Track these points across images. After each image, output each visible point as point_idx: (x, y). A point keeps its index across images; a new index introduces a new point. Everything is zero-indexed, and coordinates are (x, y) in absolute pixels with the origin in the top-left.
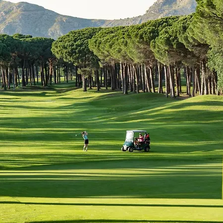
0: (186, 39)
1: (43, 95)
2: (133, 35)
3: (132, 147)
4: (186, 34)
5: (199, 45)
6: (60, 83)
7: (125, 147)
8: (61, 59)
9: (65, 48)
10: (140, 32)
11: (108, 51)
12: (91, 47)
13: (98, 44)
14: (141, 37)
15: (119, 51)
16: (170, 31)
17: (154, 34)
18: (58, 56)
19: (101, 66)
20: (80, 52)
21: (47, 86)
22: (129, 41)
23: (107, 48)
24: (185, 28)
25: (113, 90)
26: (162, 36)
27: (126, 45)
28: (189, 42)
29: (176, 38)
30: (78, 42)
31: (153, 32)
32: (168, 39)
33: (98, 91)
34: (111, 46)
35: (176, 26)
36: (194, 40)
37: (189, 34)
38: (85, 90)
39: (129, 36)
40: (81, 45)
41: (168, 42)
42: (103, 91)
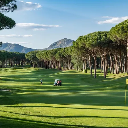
0: (65, 54)
1: (22, 69)
2: (49, 53)
3: (56, 84)
4: (65, 53)
5: (68, 56)
6: (26, 65)
7: (54, 84)
8: (28, 59)
9: (29, 56)
10: (52, 52)
11: (42, 57)
12: (37, 56)
13: (39, 55)
14: (52, 53)
15: (45, 57)
16: (60, 52)
17: (56, 53)
18: (27, 58)
19: (39, 61)
20: (33, 57)
21: (23, 66)
22: (48, 54)
23: (42, 56)
24: (64, 51)
25: (42, 68)
26: (58, 53)
27: (47, 55)
28: (65, 55)
29: (62, 54)
30: (33, 54)
31: (55, 52)
32: (60, 54)
33: (38, 68)
34: (43, 56)
35: (62, 50)
36: (67, 54)
37: (66, 53)
38: (34, 68)
39: (48, 53)
40: (33, 55)
41: (60, 55)
42: (39, 68)
